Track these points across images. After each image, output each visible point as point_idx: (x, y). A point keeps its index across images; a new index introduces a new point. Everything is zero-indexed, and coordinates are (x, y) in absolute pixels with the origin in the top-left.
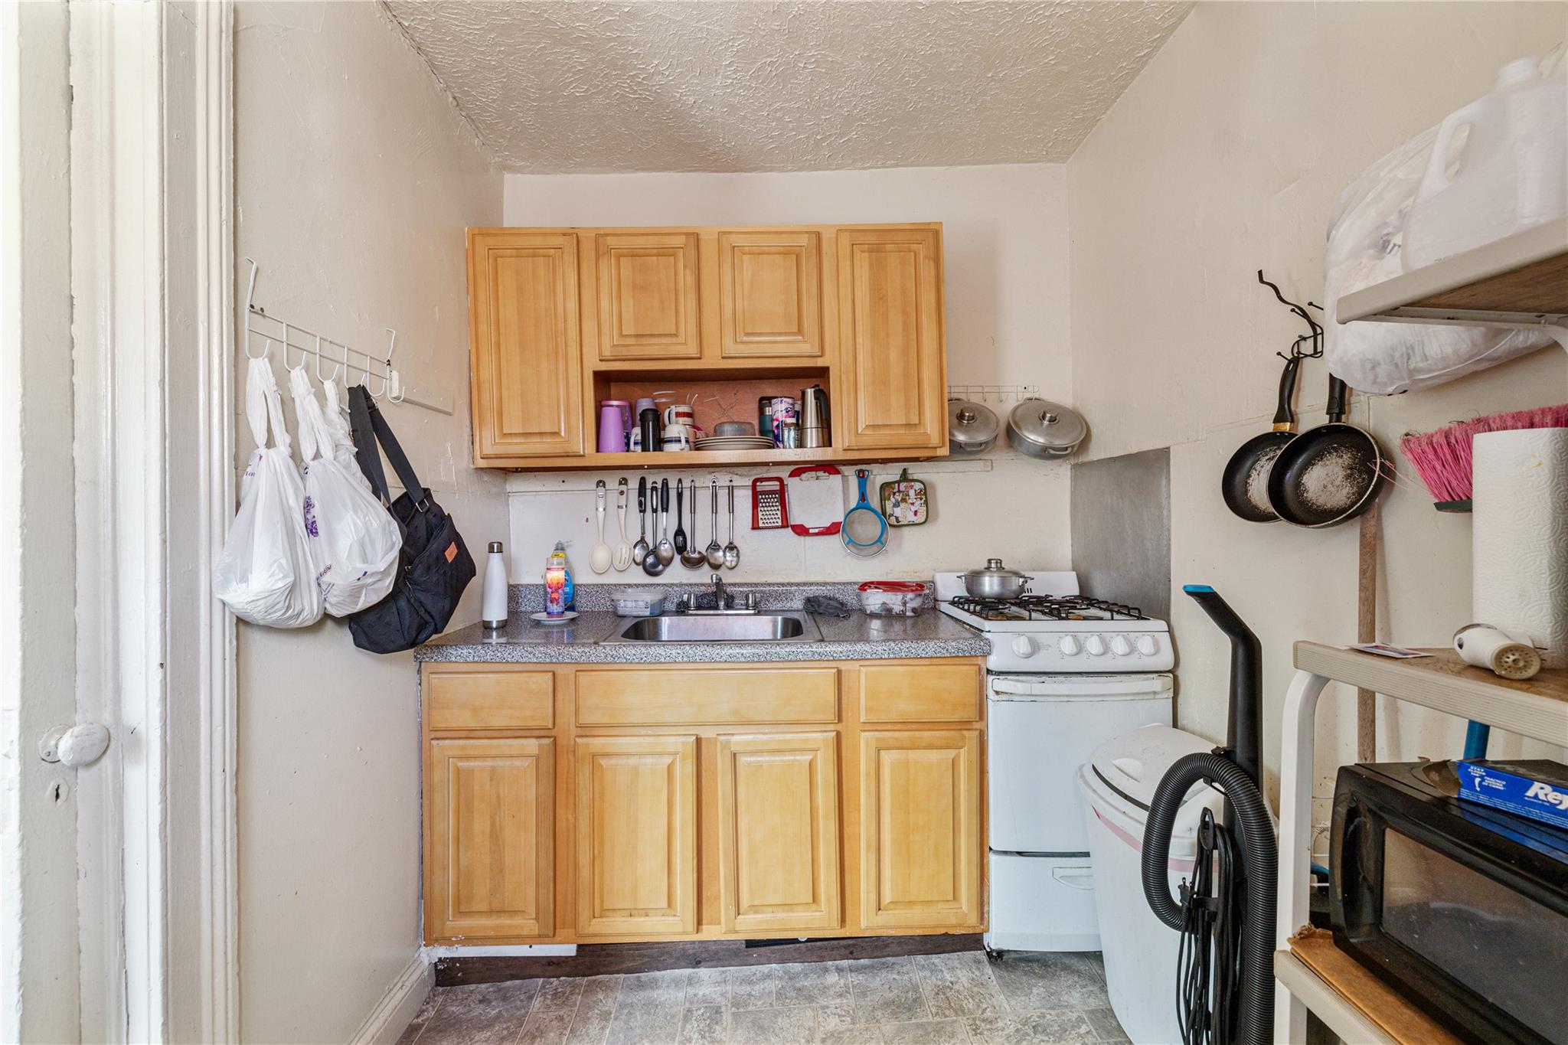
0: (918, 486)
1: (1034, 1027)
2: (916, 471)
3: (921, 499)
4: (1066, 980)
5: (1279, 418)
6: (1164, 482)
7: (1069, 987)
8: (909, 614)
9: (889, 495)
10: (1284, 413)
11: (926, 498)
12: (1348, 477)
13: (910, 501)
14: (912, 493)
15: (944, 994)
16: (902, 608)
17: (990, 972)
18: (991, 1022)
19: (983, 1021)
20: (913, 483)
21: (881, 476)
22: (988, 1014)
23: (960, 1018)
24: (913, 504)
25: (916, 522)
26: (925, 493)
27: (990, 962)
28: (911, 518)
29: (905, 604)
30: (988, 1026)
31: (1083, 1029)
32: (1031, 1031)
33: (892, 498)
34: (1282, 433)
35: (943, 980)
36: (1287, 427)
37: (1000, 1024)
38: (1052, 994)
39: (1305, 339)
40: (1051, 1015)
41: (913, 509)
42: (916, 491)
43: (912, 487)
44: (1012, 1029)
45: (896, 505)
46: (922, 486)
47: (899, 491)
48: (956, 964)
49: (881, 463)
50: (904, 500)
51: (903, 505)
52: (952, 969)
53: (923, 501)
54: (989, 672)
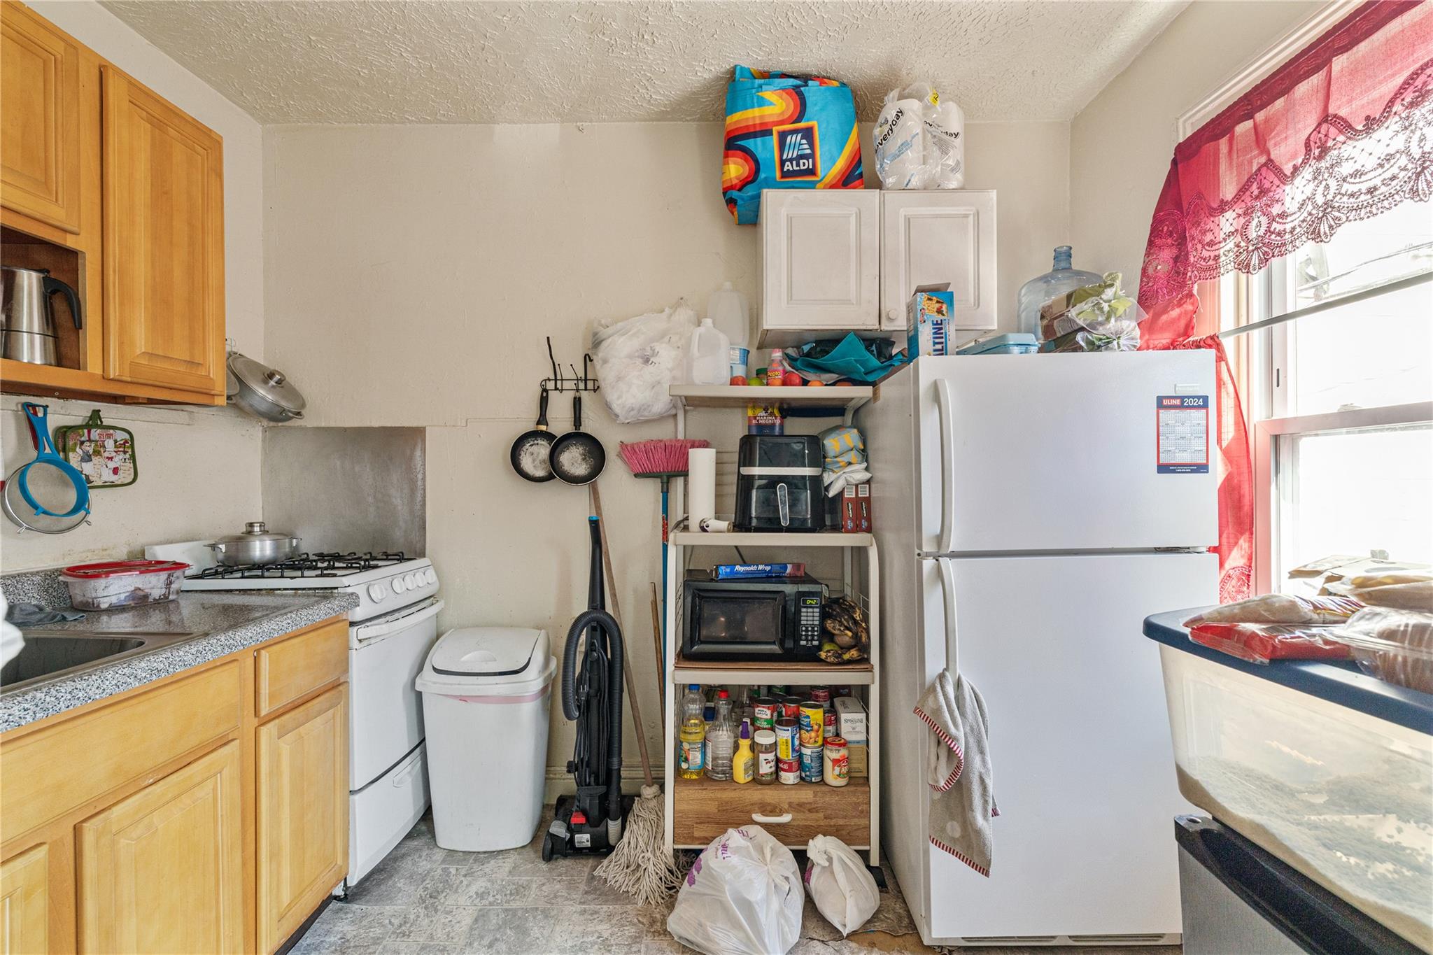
0: (121, 436)
1: (431, 897)
2: (112, 414)
3: (125, 452)
4: (407, 864)
5: (539, 423)
6: (418, 453)
7: (413, 865)
8: (171, 597)
9: (75, 445)
10: (542, 419)
11: (133, 451)
12: (583, 459)
13: (106, 454)
14: (110, 444)
15: (349, 948)
16: (163, 591)
17: (357, 906)
18: (405, 922)
19: (400, 926)
20: (111, 431)
21: (60, 414)
22: (396, 922)
23: (385, 942)
24: (111, 459)
25: (116, 483)
26: (128, 446)
27: (347, 903)
28: (108, 476)
29: (169, 584)
30: (408, 925)
31: (453, 871)
32: (432, 900)
33: (78, 449)
34: (542, 431)
35: (334, 943)
36: (543, 428)
37: (412, 917)
38: (411, 877)
39: (549, 380)
40: (429, 883)
41: (112, 465)
42: (116, 442)
43: (109, 436)
44: (422, 912)
45: (87, 458)
46: (127, 437)
47: (90, 440)
48: (326, 927)
49: (59, 398)
50: (97, 453)
51: (95, 459)
52: (328, 932)
53: (127, 456)
54: (352, 624)
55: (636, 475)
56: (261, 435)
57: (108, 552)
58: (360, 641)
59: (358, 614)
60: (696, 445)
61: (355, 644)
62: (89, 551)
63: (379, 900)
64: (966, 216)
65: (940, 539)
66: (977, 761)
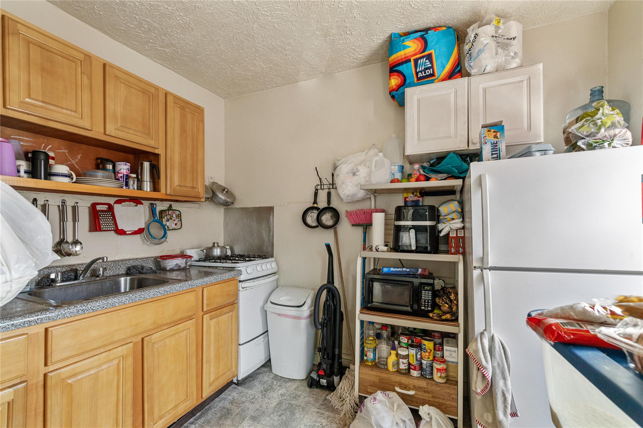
0: (177, 213)
1: (265, 391)
2: (175, 206)
3: (179, 218)
4: (260, 377)
5: (314, 203)
6: (271, 217)
7: (262, 377)
8: (187, 267)
9: (165, 216)
10: (315, 202)
11: (181, 218)
12: (331, 218)
13: (173, 219)
14: (174, 215)
15: (234, 402)
16: (185, 265)
17: (240, 388)
18: (254, 398)
19: (252, 399)
20: (175, 211)
21: (160, 206)
22: (251, 397)
23: (245, 404)
24: (174, 220)
25: (176, 228)
26: (179, 216)
27: (238, 386)
28: (174, 226)
29: (186, 263)
30: (255, 400)
31: (275, 383)
32: (265, 392)
33: (165, 218)
34: (315, 207)
35: (230, 399)
36: (315, 205)
37: (257, 397)
38: (260, 382)
39: (318, 185)
40: (265, 386)
41: (175, 222)
42: (176, 215)
43: (174, 213)
44: (260, 396)
45: (168, 220)
46: (179, 213)
47: (169, 215)
48: (229, 393)
49: (160, 201)
50: (171, 219)
51: (170, 221)
52: (229, 395)
53: (179, 219)
54: (240, 281)
55: (353, 225)
56: (223, 211)
57: (174, 251)
58: (243, 288)
59: (242, 278)
60: (378, 211)
61: (241, 289)
62: (169, 251)
63: (248, 388)
64: (522, 81)
65: (482, 259)
66: (501, 383)
